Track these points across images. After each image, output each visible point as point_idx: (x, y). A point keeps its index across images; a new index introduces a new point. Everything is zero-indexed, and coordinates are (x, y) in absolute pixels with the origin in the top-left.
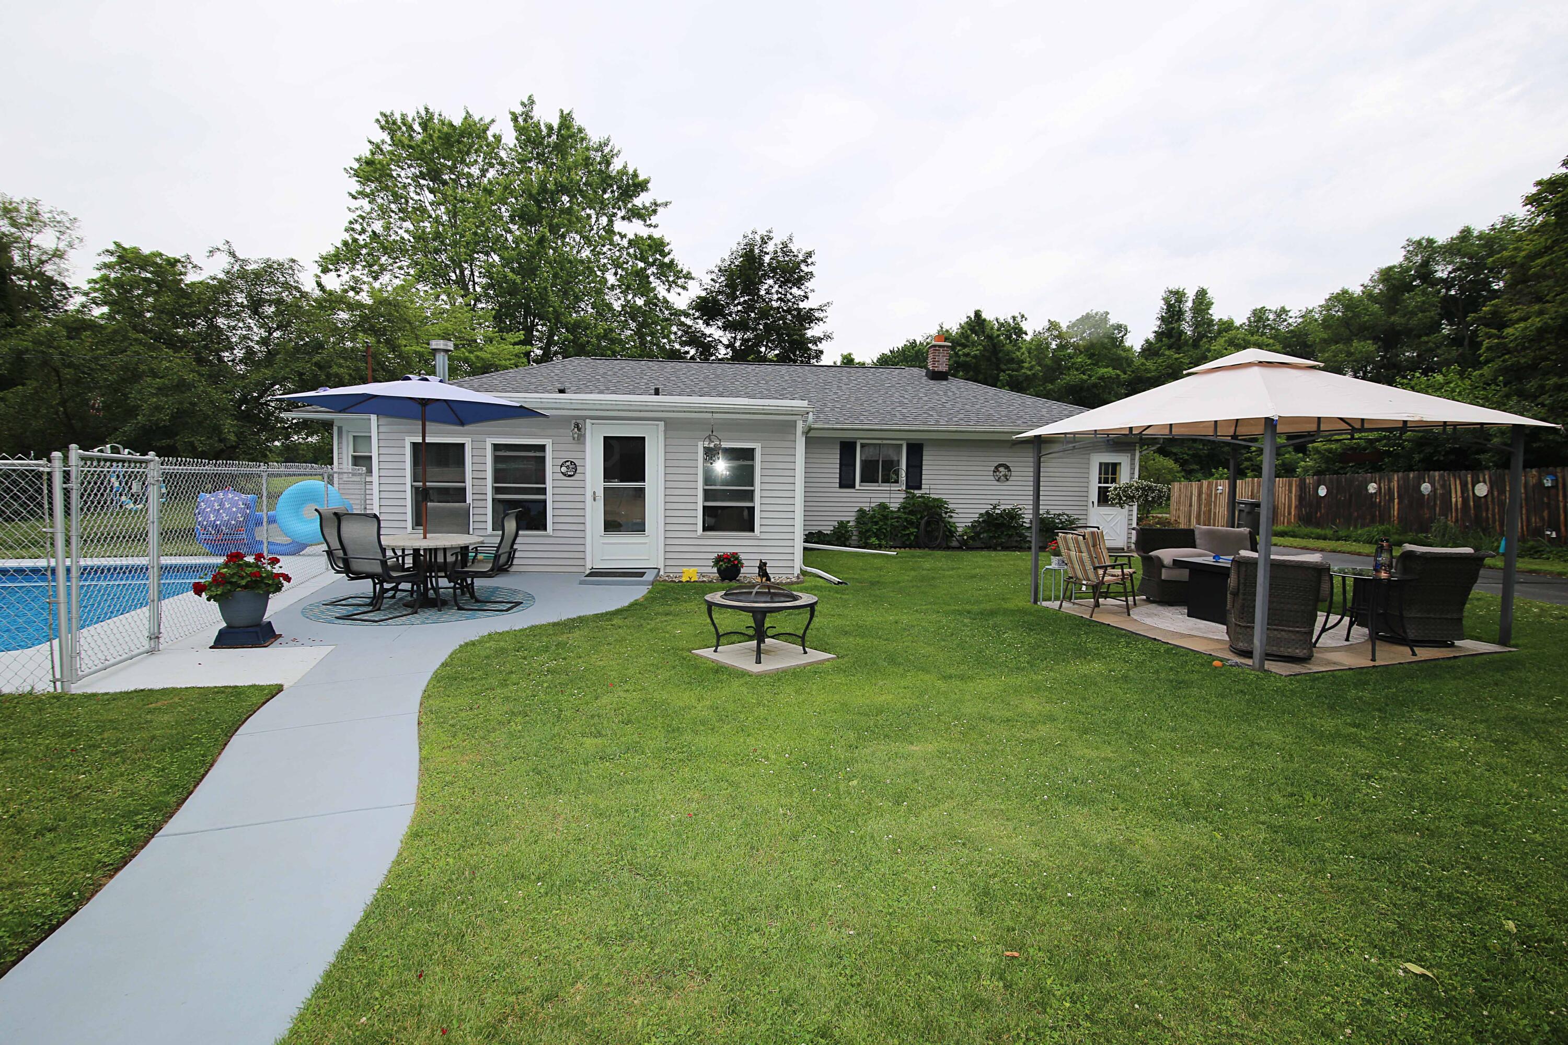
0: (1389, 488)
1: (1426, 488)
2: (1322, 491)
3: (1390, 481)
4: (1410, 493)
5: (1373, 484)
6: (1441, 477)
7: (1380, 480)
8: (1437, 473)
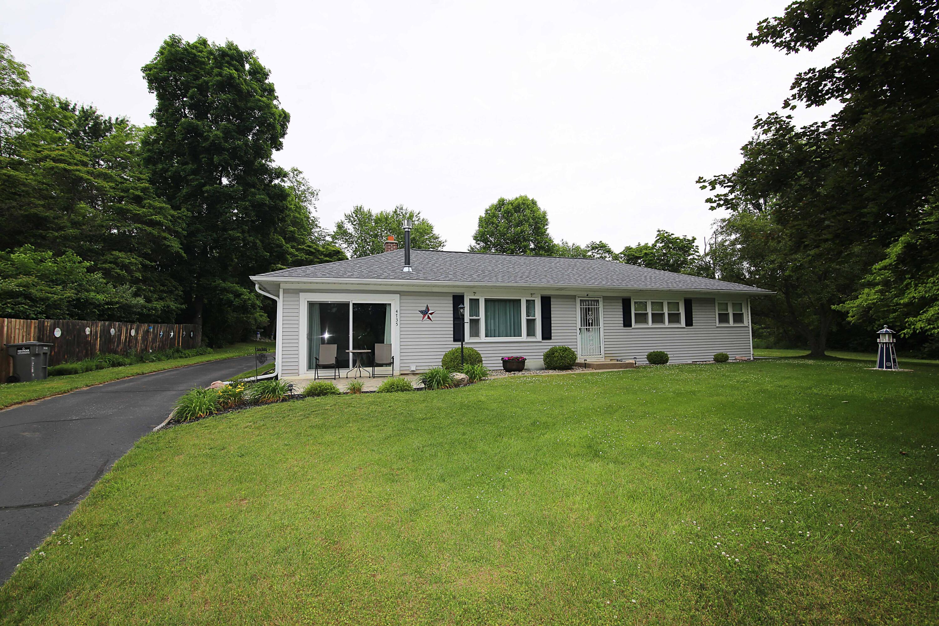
0: (96, 331)
1: (112, 331)
2: (58, 333)
3: (97, 327)
4: (105, 332)
5: (88, 328)
6: (119, 325)
7: (91, 326)
8: (117, 323)
